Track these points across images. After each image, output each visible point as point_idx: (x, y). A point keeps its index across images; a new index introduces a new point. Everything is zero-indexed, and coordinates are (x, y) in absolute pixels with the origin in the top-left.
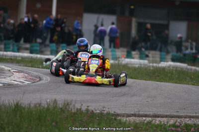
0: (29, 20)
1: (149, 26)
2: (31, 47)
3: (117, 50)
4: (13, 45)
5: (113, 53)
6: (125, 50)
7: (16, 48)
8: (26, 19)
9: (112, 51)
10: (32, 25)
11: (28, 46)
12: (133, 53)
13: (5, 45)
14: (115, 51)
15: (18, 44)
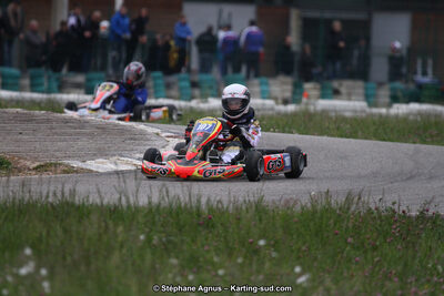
0: (78, 21)
1: (337, 26)
2: (88, 80)
3: (271, 81)
4: (49, 78)
5: (265, 88)
6: (289, 80)
7: (55, 85)
8: (72, 21)
9: (261, 84)
10: (87, 34)
11: (80, 78)
12: (308, 86)
13: (32, 78)
14: (267, 84)
15: (57, 75)
